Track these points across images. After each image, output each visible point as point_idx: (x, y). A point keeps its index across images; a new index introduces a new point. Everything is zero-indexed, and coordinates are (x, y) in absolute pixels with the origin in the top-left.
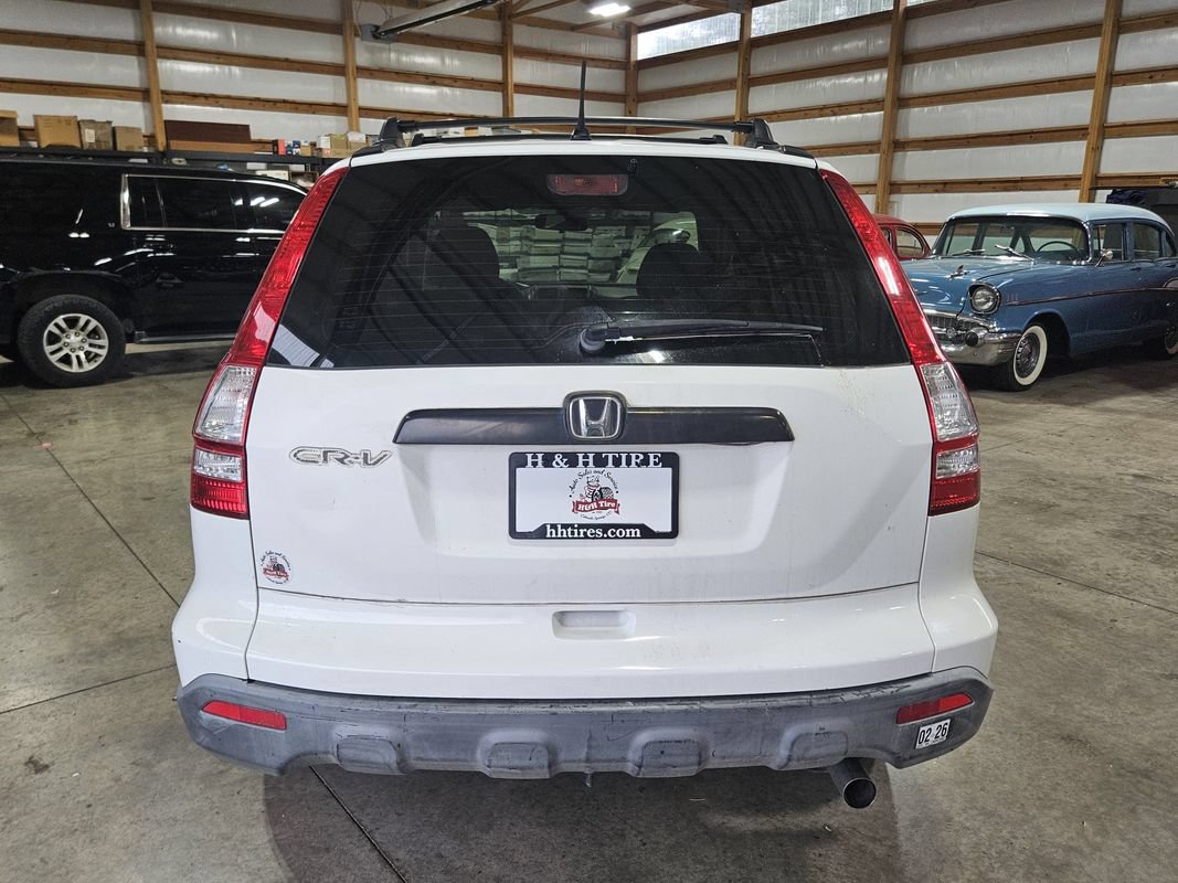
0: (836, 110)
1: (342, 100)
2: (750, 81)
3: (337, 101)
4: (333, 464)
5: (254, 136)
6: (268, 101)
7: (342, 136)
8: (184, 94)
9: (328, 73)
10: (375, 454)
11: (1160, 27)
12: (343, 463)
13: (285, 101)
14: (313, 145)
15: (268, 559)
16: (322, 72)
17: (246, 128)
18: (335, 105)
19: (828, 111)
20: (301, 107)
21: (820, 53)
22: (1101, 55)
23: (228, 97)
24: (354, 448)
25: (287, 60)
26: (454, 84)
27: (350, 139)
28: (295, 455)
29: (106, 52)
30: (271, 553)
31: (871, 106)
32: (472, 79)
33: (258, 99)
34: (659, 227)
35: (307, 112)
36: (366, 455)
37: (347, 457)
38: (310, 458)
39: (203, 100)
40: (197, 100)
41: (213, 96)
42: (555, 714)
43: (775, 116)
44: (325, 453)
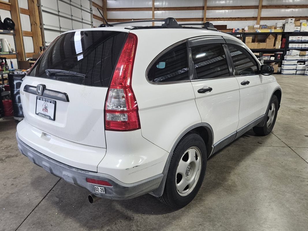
1: (256, 16)
3: (254, 16)
5: (228, 28)
6: (234, 18)
7: (252, 26)
8: (212, 18)
9: (253, 9)
13: (238, 18)
14: (243, 29)
16: (251, 8)
17: (226, 26)
18: (253, 17)
20: (242, 19)
23: (223, 18)
25: (241, 6)
26: (296, 7)
27: (254, 27)
29: (195, 10)
32: (303, 5)
33: (231, 18)
35: (244, 20)
39: (216, 19)
40: (215, 20)
41: (219, 18)
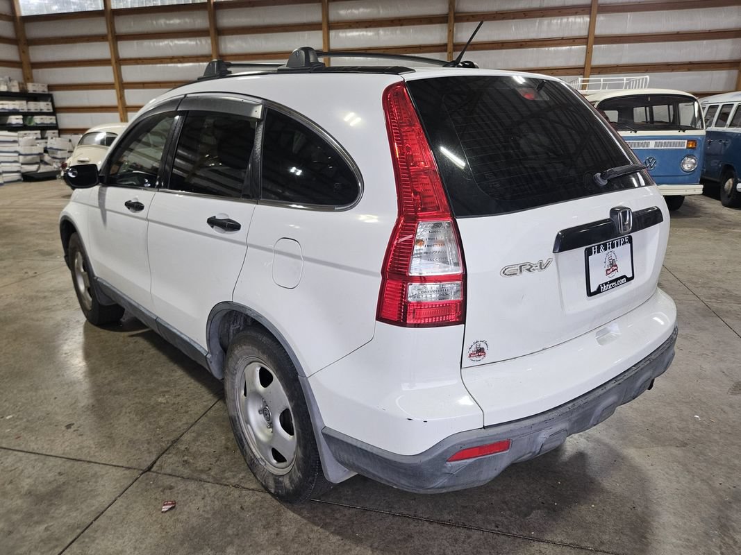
0: (181, 60)
2: (117, 38)
4: (525, 273)
10: (545, 262)
11: (346, 28)
12: (530, 271)
15: (474, 346)
19: (176, 60)
21: (163, 23)
22: (324, 40)
24: (535, 261)
28: (504, 273)
30: (477, 342)
31: (202, 59)
34: (87, 132)
36: (541, 263)
37: (532, 267)
38: (512, 272)
42: (619, 384)
43: (140, 61)
44: (521, 267)
